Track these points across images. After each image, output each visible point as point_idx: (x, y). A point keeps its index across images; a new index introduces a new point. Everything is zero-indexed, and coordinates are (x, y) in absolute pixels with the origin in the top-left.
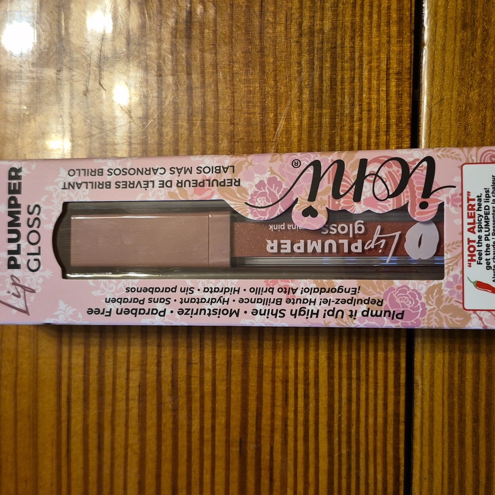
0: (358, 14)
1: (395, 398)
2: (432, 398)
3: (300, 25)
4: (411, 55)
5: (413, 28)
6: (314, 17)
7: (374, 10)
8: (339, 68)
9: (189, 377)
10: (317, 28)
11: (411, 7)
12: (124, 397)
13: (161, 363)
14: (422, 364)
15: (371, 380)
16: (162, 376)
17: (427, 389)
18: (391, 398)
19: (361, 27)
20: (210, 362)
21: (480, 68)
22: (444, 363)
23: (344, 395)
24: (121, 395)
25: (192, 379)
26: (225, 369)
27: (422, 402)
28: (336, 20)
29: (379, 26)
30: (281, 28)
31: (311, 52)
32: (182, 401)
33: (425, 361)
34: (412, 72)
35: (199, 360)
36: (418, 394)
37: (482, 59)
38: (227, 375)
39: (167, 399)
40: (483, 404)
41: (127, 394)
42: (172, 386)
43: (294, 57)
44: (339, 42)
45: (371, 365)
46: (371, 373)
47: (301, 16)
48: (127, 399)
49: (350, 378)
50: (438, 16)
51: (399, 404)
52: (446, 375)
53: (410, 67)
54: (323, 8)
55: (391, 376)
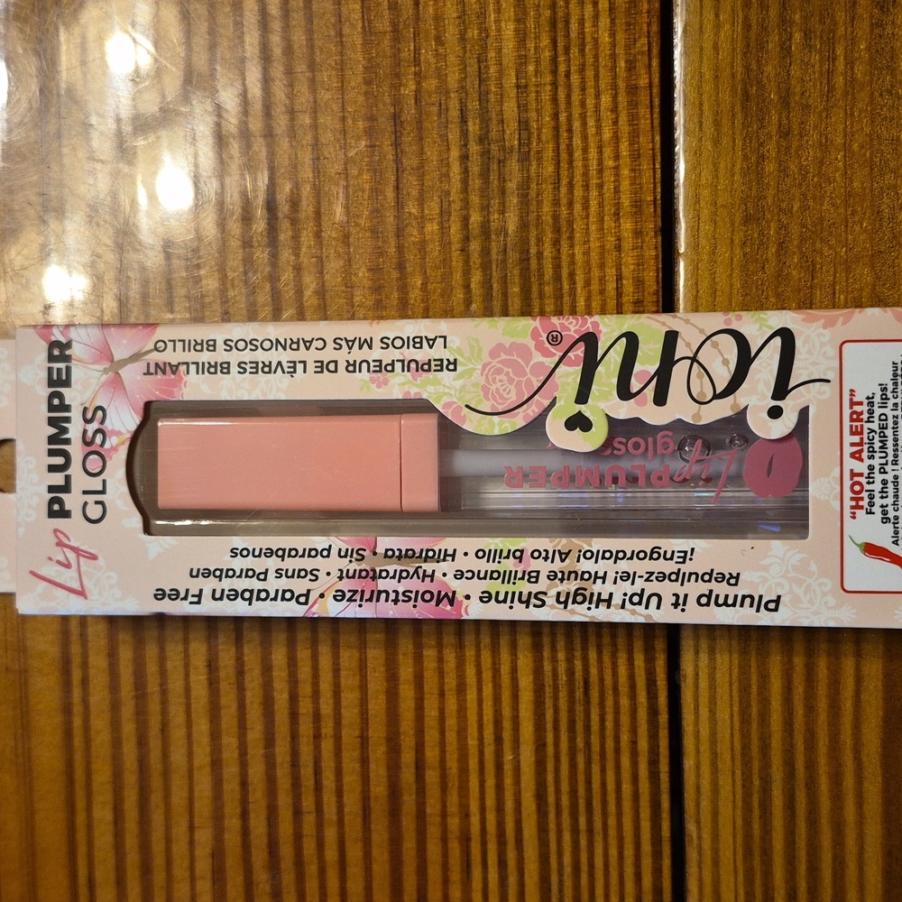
0: (564, 201)
1: (653, 863)
2: (716, 862)
3: (465, 220)
4: (657, 270)
5: (659, 223)
6: (488, 206)
7: (591, 193)
8: (535, 294)
9: (298, 837)
10: (494, 226)
11: (655, 188)
12: (187, 874)
13: (249, 814)
14: (698, 805)
15: (612, 833)
16: (252, 836)
17: (707, 845)
18: (647, 863)
19: (570, 223)
20: (334, 809)
21: (776, 292)
22: (734, 802)
23: (567, 859)
24: (180, 871)
25: (304, 839)
26: (359, 821)
27: (700, 868)
28: (528, 213)
29: (601, 220)
30: (432, 227)
31: (486, 267)
32: (288, 878)
33: (702, 797)
34: (661, 299)
35: (314, 806)
36: (692, 855)
37: (779, 276)
38: (364, 831)
39: (262, 877)
40: (802, 868)
41: (192, 868)
42: (270, 853)
43: (458, 277)
44: (533, 251)
45: (612, 808)
46: (612, 821)
47: (466, 204)
48: (193, 879)
49: (575, 831)
50: (703, 203)
51: (661, 872)
52: (739, 822)
53: (657, 291)
54: (503, 192)
55: (646, 826)
